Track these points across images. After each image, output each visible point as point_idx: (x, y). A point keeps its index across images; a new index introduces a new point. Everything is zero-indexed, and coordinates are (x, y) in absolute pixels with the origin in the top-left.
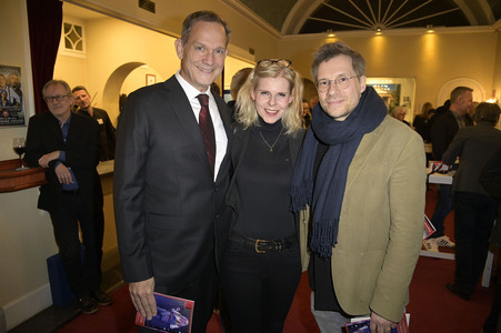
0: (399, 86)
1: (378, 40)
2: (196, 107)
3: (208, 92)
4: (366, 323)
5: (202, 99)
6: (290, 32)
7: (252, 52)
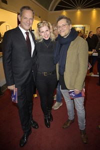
0: (85, 27)
1: (79, 13)
2: (25, 36)
3: (28, 31)
4: (73, 91)
5: (27, 33)
6: (51, 10)
7: (40, 17)
